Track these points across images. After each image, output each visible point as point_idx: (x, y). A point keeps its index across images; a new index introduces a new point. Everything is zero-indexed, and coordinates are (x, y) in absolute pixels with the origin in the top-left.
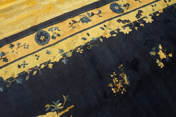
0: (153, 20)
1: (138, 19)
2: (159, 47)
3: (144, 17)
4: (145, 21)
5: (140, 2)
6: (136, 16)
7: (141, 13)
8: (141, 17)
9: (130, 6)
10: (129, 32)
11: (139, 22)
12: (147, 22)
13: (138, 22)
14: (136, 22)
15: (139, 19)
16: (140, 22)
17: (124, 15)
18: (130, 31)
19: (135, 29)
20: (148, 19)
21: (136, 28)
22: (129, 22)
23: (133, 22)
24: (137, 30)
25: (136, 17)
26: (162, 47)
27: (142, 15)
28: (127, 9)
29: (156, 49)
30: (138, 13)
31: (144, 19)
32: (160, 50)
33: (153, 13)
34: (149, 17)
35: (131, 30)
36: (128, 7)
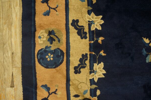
0: (101, 16)
1: (88, 39)
2: (145, 43)
3: (90, 25)
4: (96, 29)
5: (54, 9)
6: (79, 37)
7: (80, 24)
8: (86, 30)
9: (55, 31)
10: (104, 69)
11: (93, 40)
12: (100, 28)
13: (92, 42)
14: (92, 45)
15: (88, 35)
16: (95, 39)
17: (69, 55)
18: (103, 66)
19: (104, 56)
20: (96, 23)
21: (102, 53)
22: (87, 57)
23: (90, 50)
24: (105, 55)
25: (82, 38)
26: (148, 39)
27: (83, 26)
28: (59, 41)
29: (146, 50)
30: (76, 28)
31: (93, 29)
32: (150, 45)
33: (88, 5)
34: (93, 18)
35: (102, 63)
36: (57, 37)
